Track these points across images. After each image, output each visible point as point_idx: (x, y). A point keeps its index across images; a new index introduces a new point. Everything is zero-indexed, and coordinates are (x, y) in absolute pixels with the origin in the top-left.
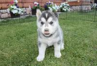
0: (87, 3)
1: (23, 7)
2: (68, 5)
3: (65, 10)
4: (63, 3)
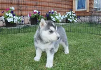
2: (75, 15)
3: (71, 21)
4: (69, 13)
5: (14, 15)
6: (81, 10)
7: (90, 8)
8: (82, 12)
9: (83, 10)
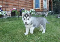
0: (45, 11)
1: (5, 11)
2: (35, 11)
3: (33, 14)
4: (32, 10)
5: (2, 10)
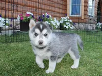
6: (75, 16)
7: (85, 14)
8: (76, 18)
9: (78, 16)
